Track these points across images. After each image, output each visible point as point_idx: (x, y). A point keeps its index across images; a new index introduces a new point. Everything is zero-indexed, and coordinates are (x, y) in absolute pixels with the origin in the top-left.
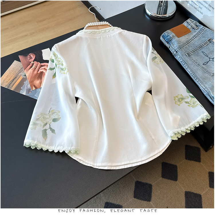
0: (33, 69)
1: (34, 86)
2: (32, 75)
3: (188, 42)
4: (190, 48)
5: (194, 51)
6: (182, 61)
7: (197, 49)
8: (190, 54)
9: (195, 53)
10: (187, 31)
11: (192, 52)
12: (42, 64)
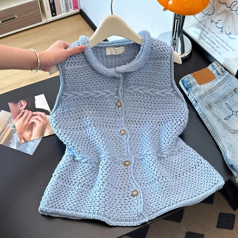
0: (23, 118)
1: (24, 138)
2: (22, 125)
3: (211, 91)
4: (213, 99)
5: (216, 102)
6: (201, 114)
7: (220, 100)
8: (212, 106)
9: (218, 105)
10: (211, 78)
11: (215, 103)
12: (34, 113)
